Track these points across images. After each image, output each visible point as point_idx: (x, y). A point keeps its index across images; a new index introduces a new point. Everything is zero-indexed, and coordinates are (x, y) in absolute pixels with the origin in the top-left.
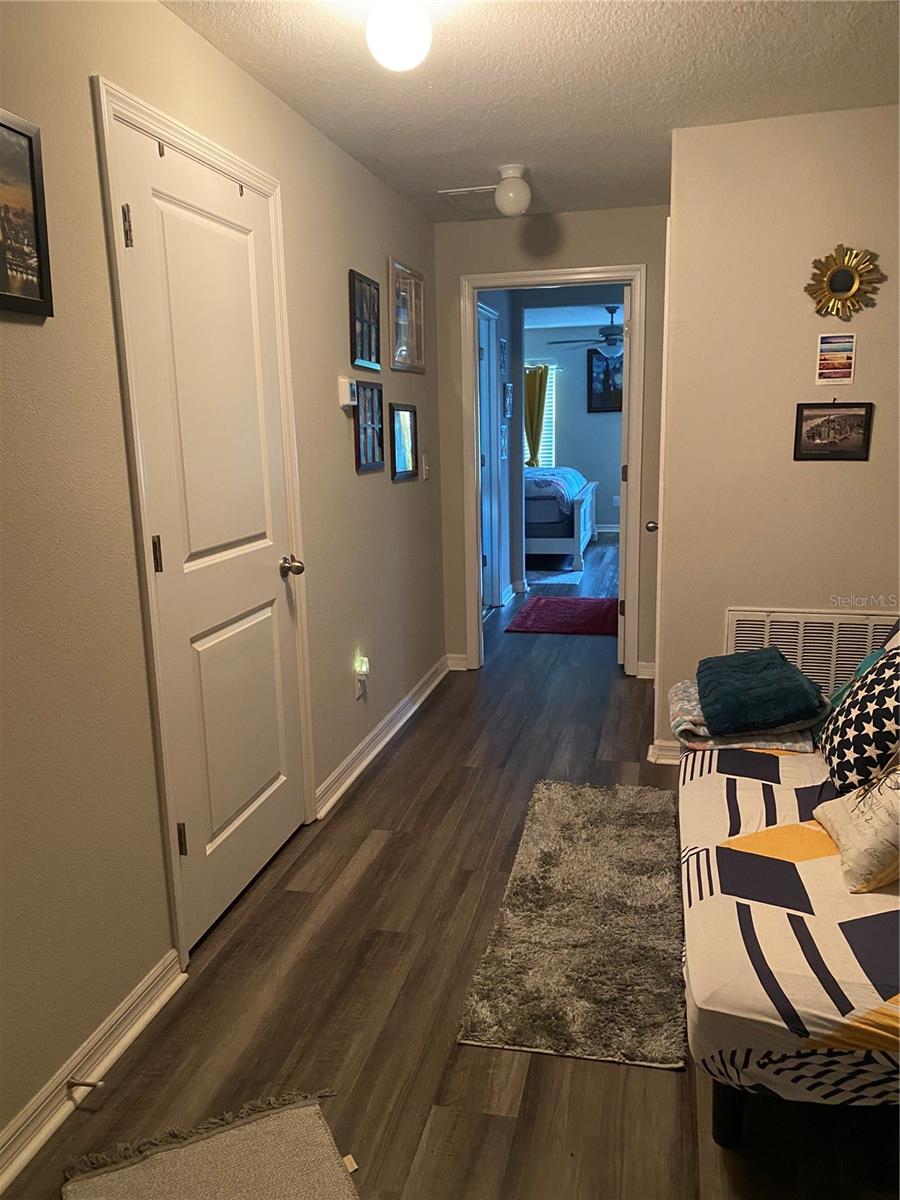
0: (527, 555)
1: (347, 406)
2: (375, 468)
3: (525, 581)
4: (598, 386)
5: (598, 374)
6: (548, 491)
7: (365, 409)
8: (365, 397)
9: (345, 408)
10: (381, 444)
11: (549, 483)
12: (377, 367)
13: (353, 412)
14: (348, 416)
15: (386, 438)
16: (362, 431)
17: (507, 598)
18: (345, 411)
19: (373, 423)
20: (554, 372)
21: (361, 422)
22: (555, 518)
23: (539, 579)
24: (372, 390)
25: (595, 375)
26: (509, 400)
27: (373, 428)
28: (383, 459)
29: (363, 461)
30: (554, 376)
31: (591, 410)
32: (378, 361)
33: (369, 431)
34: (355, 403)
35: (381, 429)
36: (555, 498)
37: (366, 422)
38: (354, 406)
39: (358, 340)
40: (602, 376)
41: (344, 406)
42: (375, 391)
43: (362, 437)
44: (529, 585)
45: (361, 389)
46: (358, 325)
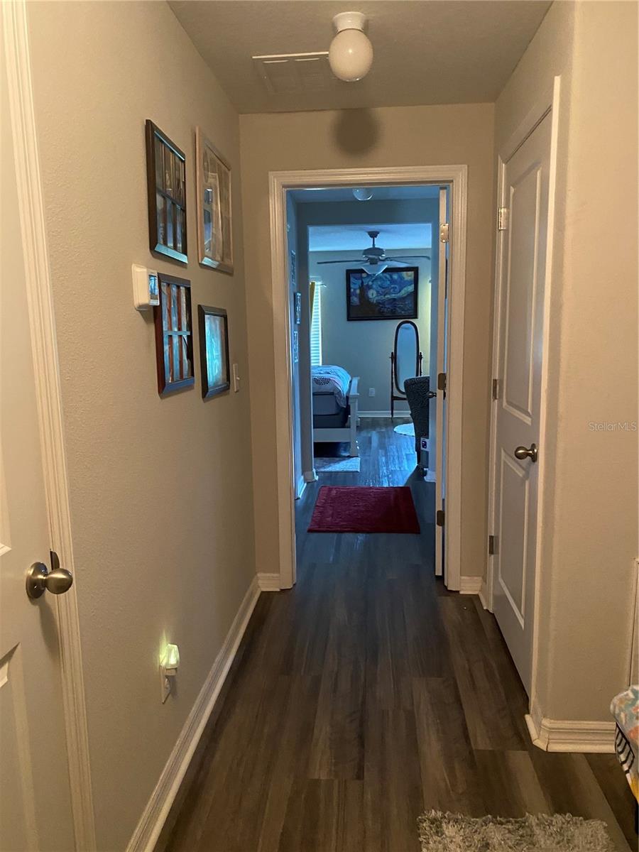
0: (314, 443)
1: (146, 306)
2: (183, 385)
3: (314, 470)
4: (355, 300)
5: (355, 290)
6: (327, 388)
7: (169, 311)
8: (170, 295)
9: (143, 309)
10: (190, 356)
11: (327, 381)
12: (184, 259)
13: (154, 315)
14: (146, 319)
15: (194, 348)
16: (166, 340)
17: (301, 488)
18: (140, 312)
19: (180, 329)
20: (319, 287)
21: (165, 328)
22: (333, 411)
23: (323, 467)
24: (178, 287)
25: (352, 290)
26: (298, 308)
27: (181, 336)
28: (193, 375)
29: (169, 379)
30: (319, 291)
31: (350, 318)
32: (185, 252)
33: (176, 340)
34: (157, 303)
35: (190, 338)
36: (332, 394)
37: (170, 328)
38: (155, 307)
39: (160, 219)
40: (358, 291)
41: (140, 306)
42: (183, 289)
43: (166, 348)
44: (317, 475)
45: (164, 284)
46: (159, 199)
